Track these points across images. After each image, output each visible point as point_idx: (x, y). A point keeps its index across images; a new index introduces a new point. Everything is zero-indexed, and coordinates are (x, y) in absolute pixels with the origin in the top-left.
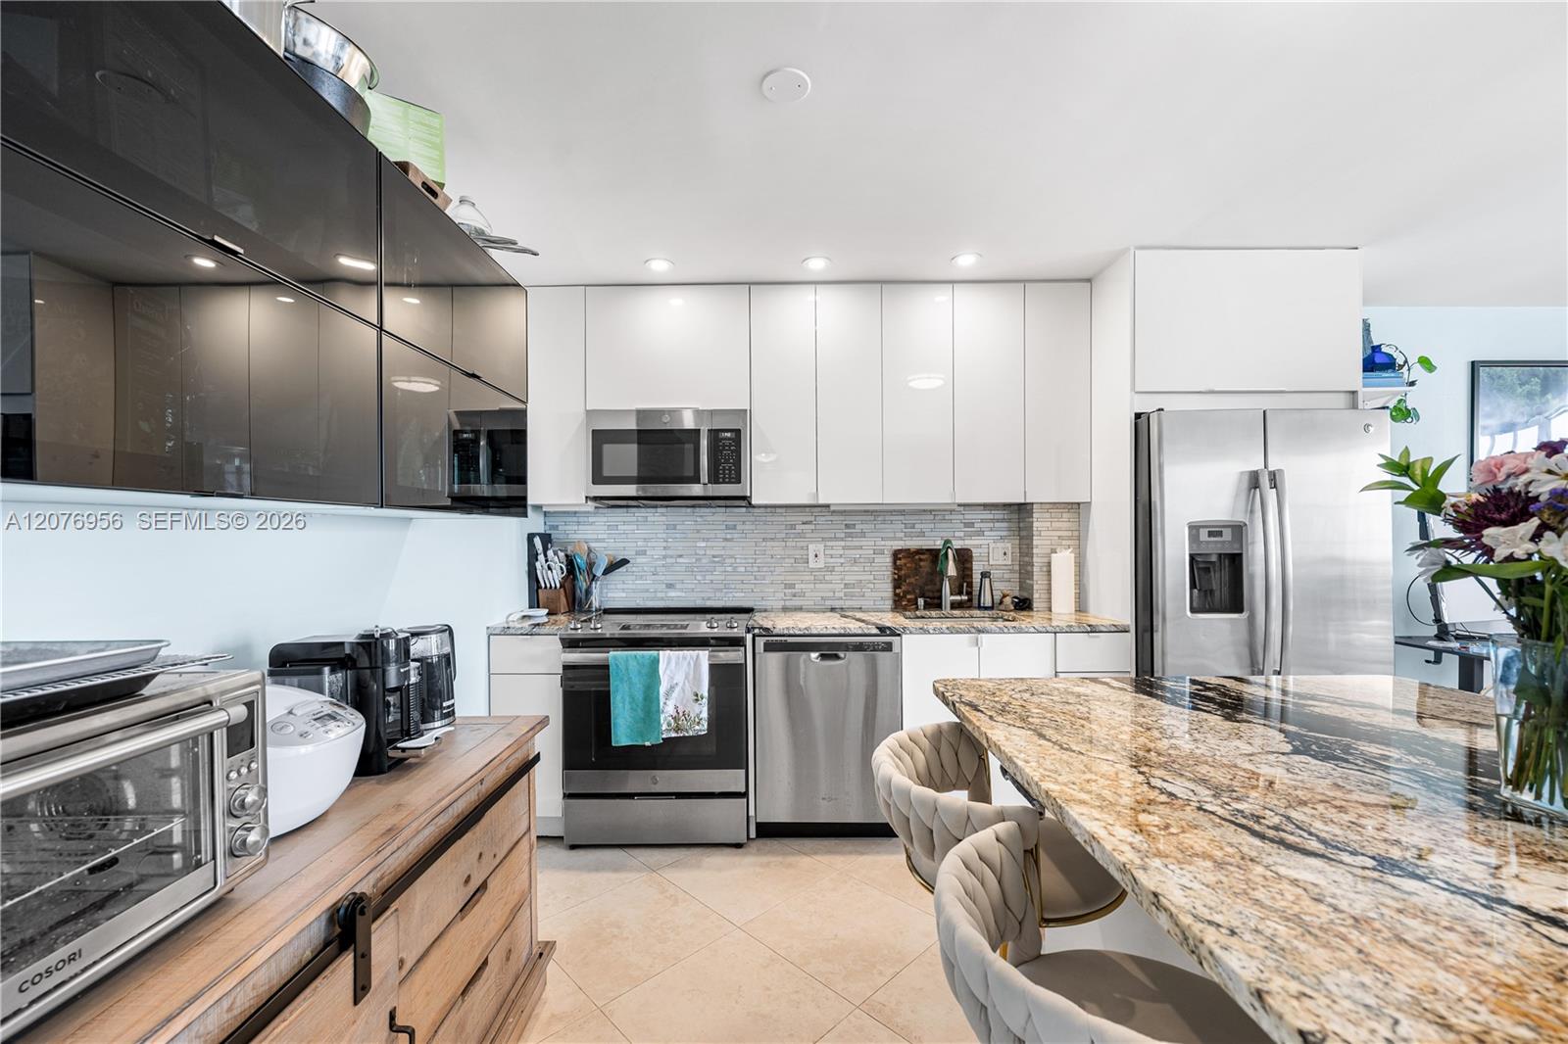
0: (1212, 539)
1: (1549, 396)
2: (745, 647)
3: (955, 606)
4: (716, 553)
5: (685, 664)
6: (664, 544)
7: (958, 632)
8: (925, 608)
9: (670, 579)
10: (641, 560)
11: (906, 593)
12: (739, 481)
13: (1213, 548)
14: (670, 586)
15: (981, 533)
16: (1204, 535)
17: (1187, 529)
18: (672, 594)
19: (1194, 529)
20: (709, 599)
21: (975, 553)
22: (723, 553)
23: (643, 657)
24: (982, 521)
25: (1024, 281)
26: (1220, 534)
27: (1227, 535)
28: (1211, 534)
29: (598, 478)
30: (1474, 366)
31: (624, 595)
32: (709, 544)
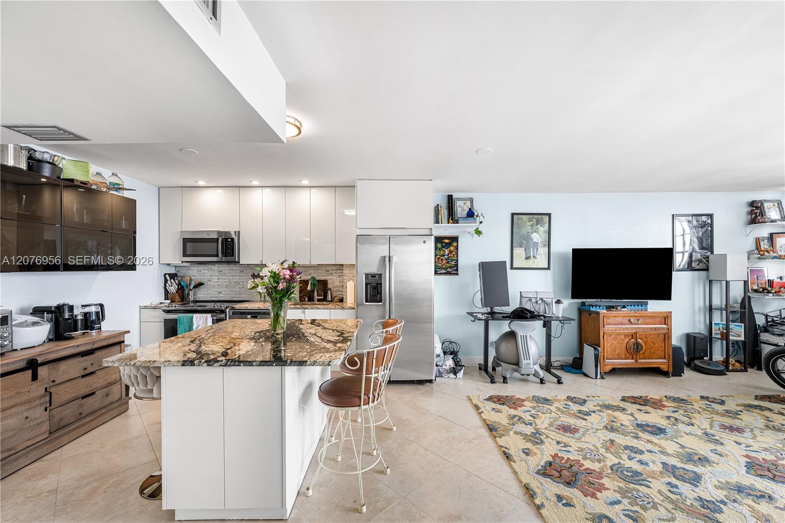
0: (372, 278)
1: (539, 226)
2: (226, 313)
3: (319, 300)
4: (236, 281)
5: (203, 319)
6: (218, 277)
7: (318, 309)
8: (308, 301)
9: (220, 290)
10: (209, 283)
11: (303, 296)
12: (233, 256)
13: (373, 281)
14: (220, 293)
15: (332, 274)
16: (370, 277)
17: (364, 275)
18: (221, 295)
19: (367, 275)
20: (234, 297)
21: (329, 282)
22: (238, 281)
23: (188, 316)
24: (332, 270)
25: (335, 187)
26: (375, 276)
27: (377, 277)
28: (372, 276)
29: (185, 254)
30: (513, 215)
31: (203, 296)
32: (234, 277)
